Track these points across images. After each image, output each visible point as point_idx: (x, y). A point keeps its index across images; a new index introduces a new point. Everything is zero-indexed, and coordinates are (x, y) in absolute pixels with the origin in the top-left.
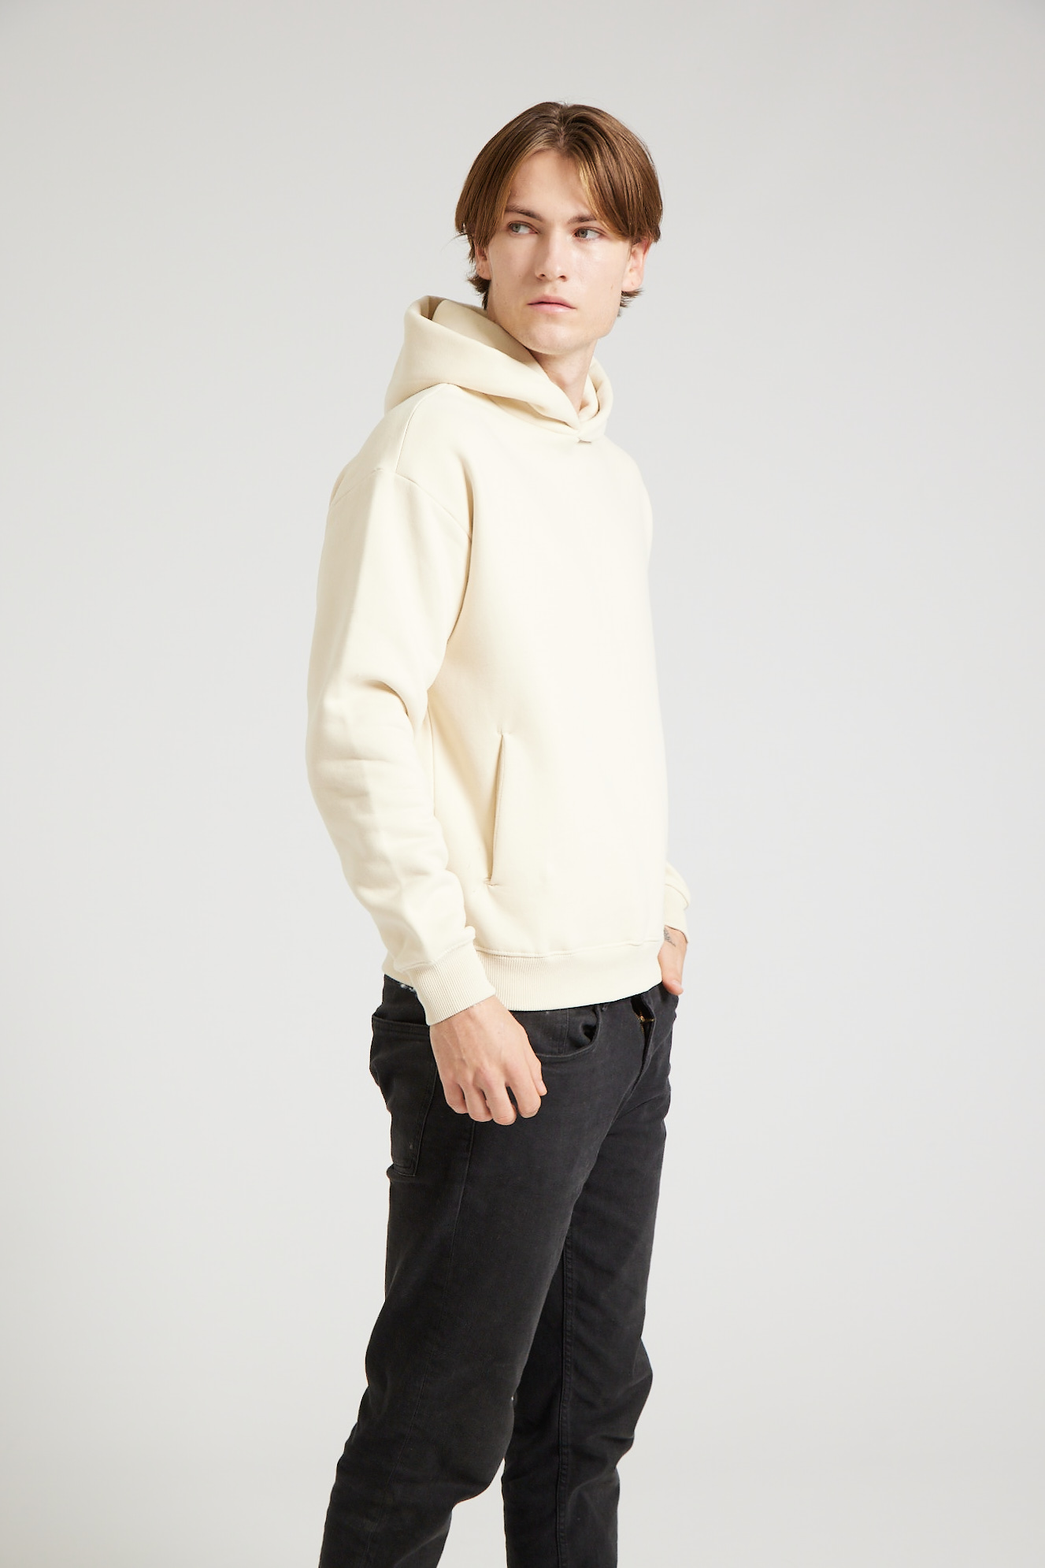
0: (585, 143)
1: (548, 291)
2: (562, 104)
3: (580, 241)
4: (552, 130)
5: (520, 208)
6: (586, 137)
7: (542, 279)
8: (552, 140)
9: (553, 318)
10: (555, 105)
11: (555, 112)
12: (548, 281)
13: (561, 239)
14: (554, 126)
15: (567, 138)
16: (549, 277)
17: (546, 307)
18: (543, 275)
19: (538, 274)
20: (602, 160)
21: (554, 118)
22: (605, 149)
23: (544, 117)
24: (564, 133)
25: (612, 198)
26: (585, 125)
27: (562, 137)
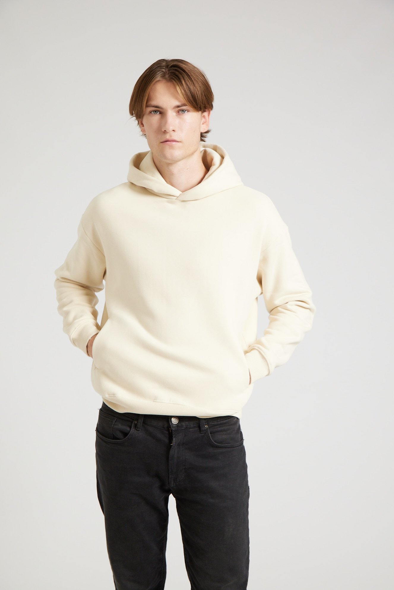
0: (176, 76)
1: (168, 137)
2: (166, 59)
3: (179, 115)
4: (163, 72)
5: (153, 105)
6: (177, 73)
7: (165, 132)
8: (163, 76)
9: (172, 147)
10: (163, 60)
11: (164, 64)
12: (167, 133)
13: (171, 114)
14: (164, 70)
15: (169, 74)
16: (167, 131)
17: (168, 142)
18: (165, 131)
19: (163, 130)
20: (185, 82)
21: (164, 66)
22: (186, 77)
23: (159, 66)
24: (168, 72)
25: (191, 96)
26: (176, 68)
27: (167, 73)
